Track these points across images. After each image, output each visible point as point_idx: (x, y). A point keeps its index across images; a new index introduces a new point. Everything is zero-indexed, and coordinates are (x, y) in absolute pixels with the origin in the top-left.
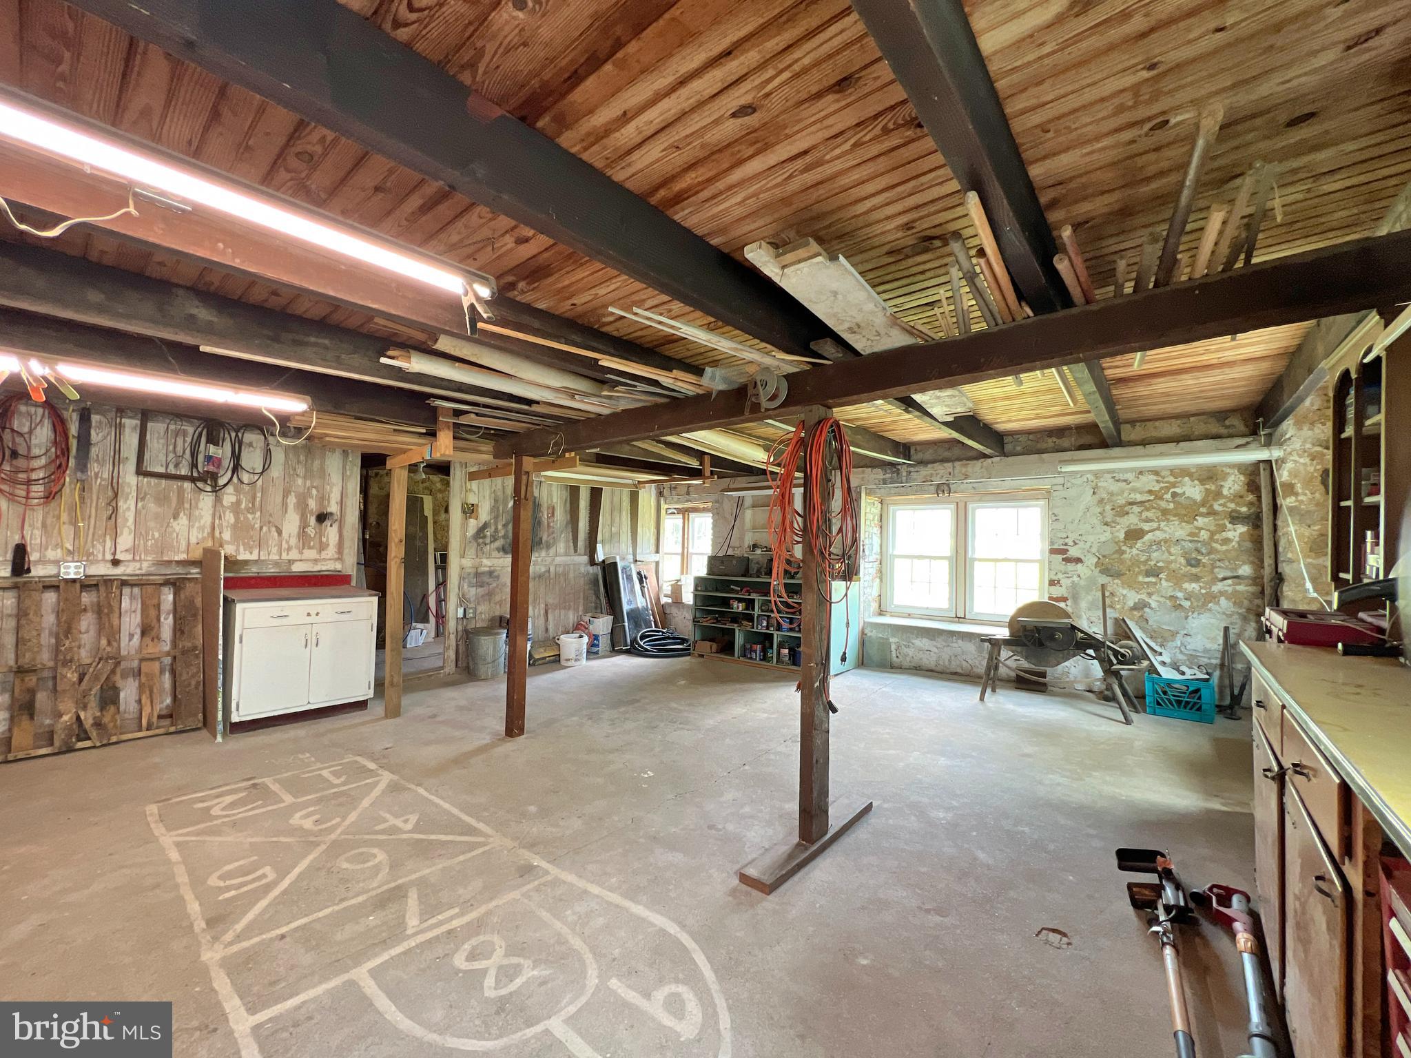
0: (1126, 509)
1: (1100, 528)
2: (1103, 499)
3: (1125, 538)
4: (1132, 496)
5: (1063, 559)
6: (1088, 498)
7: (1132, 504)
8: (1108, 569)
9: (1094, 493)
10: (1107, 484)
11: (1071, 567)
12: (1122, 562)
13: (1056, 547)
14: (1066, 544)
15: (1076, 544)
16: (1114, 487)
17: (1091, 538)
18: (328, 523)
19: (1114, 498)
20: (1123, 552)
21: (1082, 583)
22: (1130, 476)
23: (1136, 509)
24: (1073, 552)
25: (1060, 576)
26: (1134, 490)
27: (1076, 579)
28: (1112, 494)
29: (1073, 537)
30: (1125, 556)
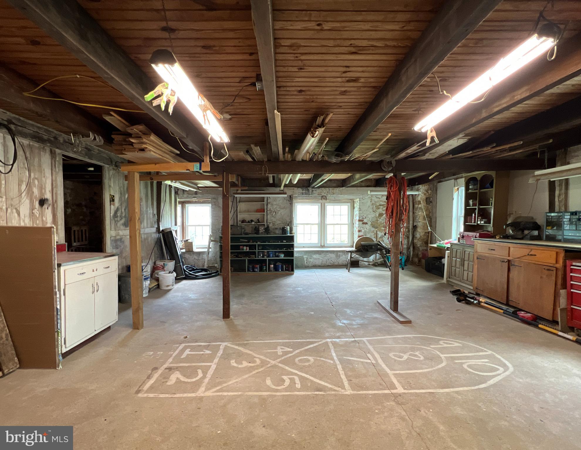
0: (379, 207)
1: (372, 213)
2: (373, 204)
3: (379, 216)
4: (381, 203)
5: (362, 223)
6: (369, 203)
7: (380, 205)
8: (374, 226)
9: (371, 202)
10: (374, 198)
11: (364, 225)
12: (377, 223)
13: (360, 219)
14: (363, 218)
15: (366, 218)
16: (376, 200)
17: (370, 216)
18: (45, 206)
19: (376, 203)
20: (378, 220)
21: (367, 230)
22: (380, 197)
23: (381, 207)
24: (365, 221)
25: (361, 229)
26: (381, 201)
27: (366, 229)
28: (375, 202)
29: (365, 215)
30: (379, 222)
